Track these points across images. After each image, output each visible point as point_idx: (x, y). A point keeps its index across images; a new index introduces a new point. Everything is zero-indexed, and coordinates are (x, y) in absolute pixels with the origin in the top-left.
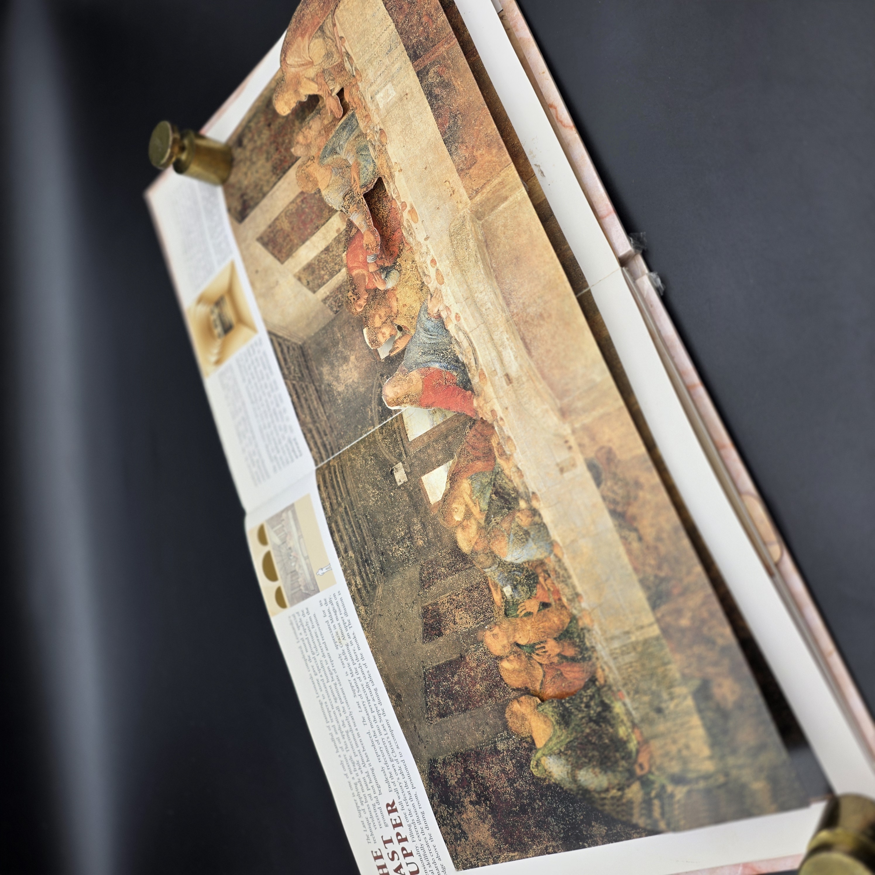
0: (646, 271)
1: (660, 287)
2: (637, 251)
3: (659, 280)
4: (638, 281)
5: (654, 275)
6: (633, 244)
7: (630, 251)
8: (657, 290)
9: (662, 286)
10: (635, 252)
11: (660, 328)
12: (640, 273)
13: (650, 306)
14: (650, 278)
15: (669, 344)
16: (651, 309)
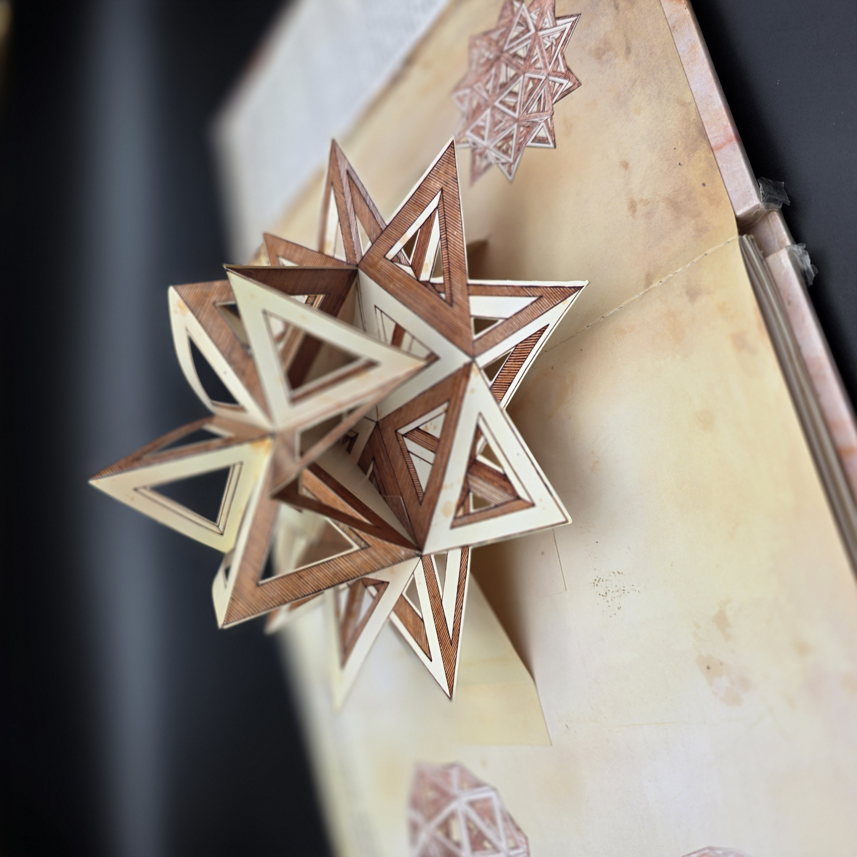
0: (788, 242)
1: (808, 270)
2: (772, 205)
3: (807, 260)
4: (770, 259)
5: (798, 249)
6: (763, 195)
7: (757, 207)
8: (803, 275)
9: (811, 270)
10: (767, 207)
11: (801, 343)
12: (777, 245)
13: (786, 303)
14: (791, 255)
15: (813, 370)
16: (788, 308)
